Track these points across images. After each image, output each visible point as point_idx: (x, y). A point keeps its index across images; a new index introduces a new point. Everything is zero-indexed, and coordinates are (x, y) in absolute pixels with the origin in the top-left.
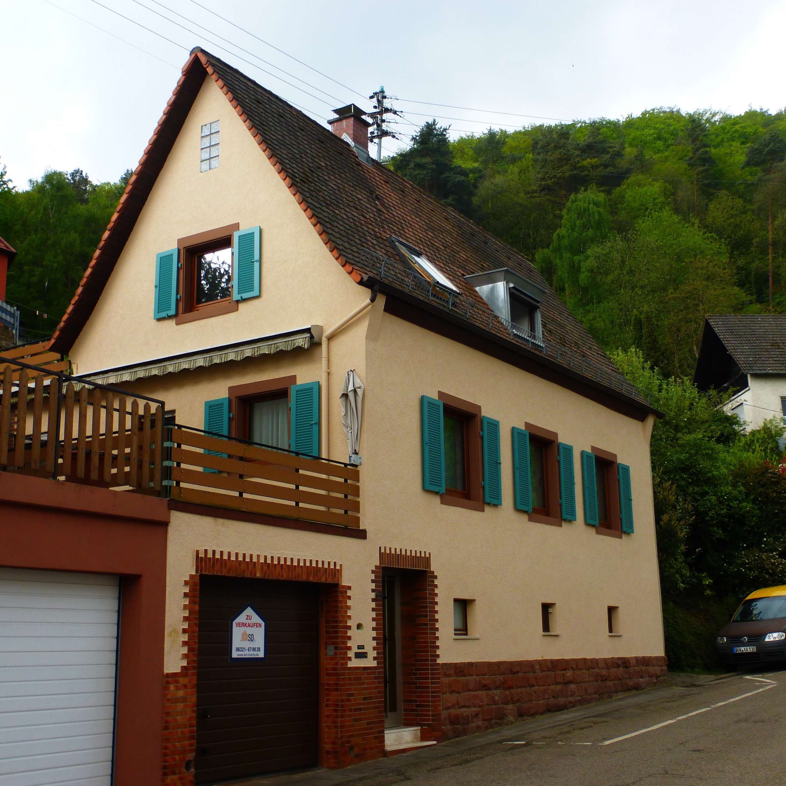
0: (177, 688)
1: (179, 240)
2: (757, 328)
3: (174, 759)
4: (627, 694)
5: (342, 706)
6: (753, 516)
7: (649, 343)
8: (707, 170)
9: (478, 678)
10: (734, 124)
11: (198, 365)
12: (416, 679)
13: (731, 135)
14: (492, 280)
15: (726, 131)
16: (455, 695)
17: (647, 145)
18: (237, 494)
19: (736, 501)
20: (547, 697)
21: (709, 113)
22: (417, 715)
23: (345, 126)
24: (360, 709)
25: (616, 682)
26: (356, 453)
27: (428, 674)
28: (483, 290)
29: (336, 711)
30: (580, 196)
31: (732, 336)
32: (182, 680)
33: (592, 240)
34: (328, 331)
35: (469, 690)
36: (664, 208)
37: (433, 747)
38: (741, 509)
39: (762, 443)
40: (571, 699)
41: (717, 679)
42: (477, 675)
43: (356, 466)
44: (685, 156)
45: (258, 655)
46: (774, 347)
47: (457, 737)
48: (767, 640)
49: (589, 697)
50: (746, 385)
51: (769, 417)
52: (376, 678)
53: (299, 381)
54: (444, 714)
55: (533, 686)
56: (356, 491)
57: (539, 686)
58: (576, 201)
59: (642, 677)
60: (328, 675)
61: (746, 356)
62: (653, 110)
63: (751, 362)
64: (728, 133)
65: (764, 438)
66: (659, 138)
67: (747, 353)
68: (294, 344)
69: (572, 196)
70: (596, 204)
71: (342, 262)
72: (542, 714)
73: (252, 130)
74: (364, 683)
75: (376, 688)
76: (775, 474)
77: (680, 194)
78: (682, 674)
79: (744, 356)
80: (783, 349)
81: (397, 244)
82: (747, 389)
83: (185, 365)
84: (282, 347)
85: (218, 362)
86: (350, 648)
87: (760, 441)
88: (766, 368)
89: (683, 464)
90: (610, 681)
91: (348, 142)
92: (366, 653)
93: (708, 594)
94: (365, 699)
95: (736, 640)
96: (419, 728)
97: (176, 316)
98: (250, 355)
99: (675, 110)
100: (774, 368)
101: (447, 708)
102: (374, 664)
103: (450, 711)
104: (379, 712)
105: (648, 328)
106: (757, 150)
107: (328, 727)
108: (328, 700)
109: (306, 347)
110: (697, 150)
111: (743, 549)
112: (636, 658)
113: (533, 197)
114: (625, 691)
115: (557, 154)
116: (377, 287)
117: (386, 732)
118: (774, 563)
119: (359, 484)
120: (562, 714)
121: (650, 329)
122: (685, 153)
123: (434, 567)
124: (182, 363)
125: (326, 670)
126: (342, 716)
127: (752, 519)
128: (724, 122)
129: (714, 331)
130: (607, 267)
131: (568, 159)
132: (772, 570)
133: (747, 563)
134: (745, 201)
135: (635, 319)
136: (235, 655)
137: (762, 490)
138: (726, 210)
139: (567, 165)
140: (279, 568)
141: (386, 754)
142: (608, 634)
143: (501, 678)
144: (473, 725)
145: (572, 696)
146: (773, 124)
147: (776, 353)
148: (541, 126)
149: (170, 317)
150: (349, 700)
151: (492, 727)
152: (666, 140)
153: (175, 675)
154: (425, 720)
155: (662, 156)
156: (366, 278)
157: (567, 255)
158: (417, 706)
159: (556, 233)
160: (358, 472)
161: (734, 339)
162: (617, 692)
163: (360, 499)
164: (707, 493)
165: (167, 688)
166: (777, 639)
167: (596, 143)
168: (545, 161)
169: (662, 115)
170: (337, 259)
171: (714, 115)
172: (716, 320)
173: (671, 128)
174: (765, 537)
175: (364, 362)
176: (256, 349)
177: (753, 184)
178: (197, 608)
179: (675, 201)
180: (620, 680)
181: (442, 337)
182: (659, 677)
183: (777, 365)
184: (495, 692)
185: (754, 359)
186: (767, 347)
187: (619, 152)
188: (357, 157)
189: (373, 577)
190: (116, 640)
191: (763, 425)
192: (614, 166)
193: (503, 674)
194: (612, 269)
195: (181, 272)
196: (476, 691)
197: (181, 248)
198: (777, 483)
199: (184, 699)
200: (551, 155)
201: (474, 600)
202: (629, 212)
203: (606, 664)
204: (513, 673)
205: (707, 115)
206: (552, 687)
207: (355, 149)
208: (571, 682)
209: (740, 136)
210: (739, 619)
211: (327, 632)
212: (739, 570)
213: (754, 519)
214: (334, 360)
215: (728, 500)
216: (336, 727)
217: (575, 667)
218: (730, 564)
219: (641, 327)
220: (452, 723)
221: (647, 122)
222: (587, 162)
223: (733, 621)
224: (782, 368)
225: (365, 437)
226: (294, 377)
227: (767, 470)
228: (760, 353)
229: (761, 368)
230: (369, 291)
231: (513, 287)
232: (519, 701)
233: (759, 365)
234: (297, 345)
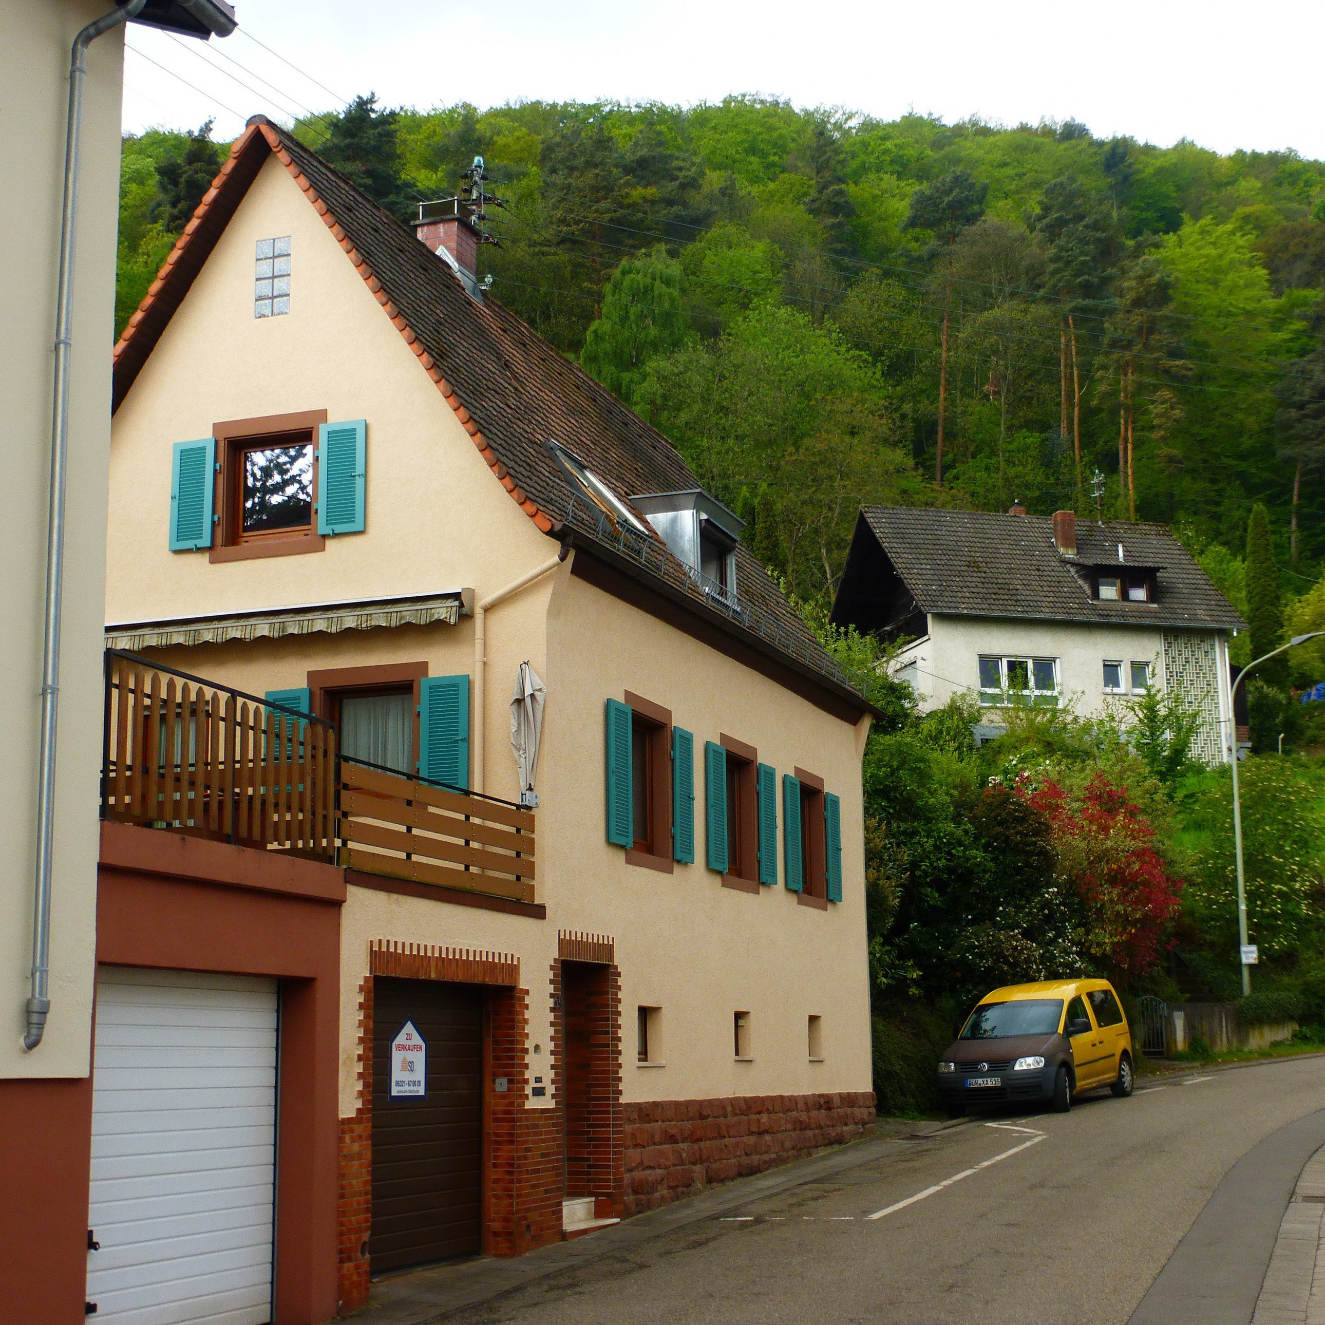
0: (353, 1140)
1: (215, 426)
2: (944, 533)
3: (350, 1239)
4: (829, 1150)
5: (519, 1166)
6: (985, 872)
7: (765, 549)
8: (840, 225)
9: (664, 1125)
10: (885, 138)
11: (258, 634)
12: (589, 1126)
13: (878, 157)
14: (672, 505)
15: (870, 149)
16: (639, 1150)
17: (737, 165)
18: (403, 855)
19: (960, 846)
20: (738, 1153)
21: (841, 112)
22: (589, 1180)
23: (442, 235)
24: (537, 1171)
25: (817, 1131)
26: (530, 789)
27: (609, 1119)
28: (659, 520)
29: (511, 1173)
30: (638, 264)
31: (904, 546)
32: (358, 1129)
33: (655, 346)
34: (486, 597)
35: (654, 1144)
36: (771, 290)
37: (616, 1227)
38: (968, 860)
39: (955, 736)
40: (766, 1157)
41: (945, 1128)
42: (663, 1121)
43: (529, 808)
44: (805, 194)
45: (418, 1091)
46: (971, 569)
47: (640, 1212)
48: (1017, 1067)
49: (785, 1154)
50: (923, 632)
51: (961, 690)
52: (554, 1125)
53: (434, 672)
54: (627, 1177)
55: (725, 1137)
56: (530, 846)
57: (730, 1137)
58: (630, 272)
59: (846, 1124)
60: (496, 1120)
61: (927, 582)
62: (744, 96)
63: (934, 593)
64: (872, 153)
65: (958, 727)
66: (752, 150)
67: (928, 577)
68: (432, 615)
69: (624, 262)
70: (668, 282)
71: (519, 498)
72: (733, 1179)
73: (361, 268)
74: (540, 1134)
75: (554, 1139)
76: (1020, 805)
77: (800, 267)
78: (890, 1120)
79: (923, 582)
80: (985, 573)
81: (558, 453)
82: (926, 638)
83: (235, 631)
84: (410, 618)
85: (296, 632)
86: (526, 1081)
87: (952, 733)
88: (958, 605)
89: (880, 783)
90: (810, 1129)
91: (448, 261)
92: (544, 1088)
93: (914, 994)
94: (543, 1155)
95: (969, 1067)
96: (593, 1199)
97: (210, 549)
98: (353, 625)
99: (781, 100)
100: (971, 606)
101: (630, 1170)
102: (551, 1104)
103: (634, 1173)
104: (558, 1175)
105: (765, 522)
106: (930, 200)
107: (495, 1196)
108: (496, 1158)
109: (453, 621)
110: (825, 187)
111: (968, 925)
112: (840, 1094)
113: (544, 254)
114: (826, 1145)
115: (589, 177)
116: (570, 540)
117: (564, 1203)
118: (1017, 946)
119: (533, 836)
120: (757, 1179)
121: (769, 523)
122: (805, 189)
123: (619, 960)
124: (229, 629)
125: (494, 1114)
126: (519, 1181)
127: (984, 876)
128: (866, 131)
129: (873, 534)
130: (681, 397)
131: (609, 190)
132: (1014, 957)
133: (977, 947)
134: (911, 290)
135: (745, 505)
136: (395, 1091)
137: (1000, 829)
138: (876, 305)
139: (606, 199)
140: (454, 964)
141: (564, 1236)
142: (808, 1058)
143: (688, 1125)
144: (657, 1195)
145: (766, 1152)
146: (951, 144)
147: (974, 579)
148: (538, 103)
149: (199, 550)
150: (526, 1158)
151: (678, 1198)
152: (763, 155)
153: (350, 1120)
154: (600, 1187)
155: (764, 191)
156: (558, 526)
157: (609, 369)
158: (590, 1166)
159: (591, 329)
160: (532, 818)
161: (907, 551)
162: (817, 1147)
163: (534, 859)
164: (915, 833)
165: (341, 1140)
166: (1032, 1067)
167: (654, 157)
168: (568, 187)
169: (758, 106)
170: (510, 492)
171: (850, 117)
172: (878, 515)
173: (775, 135)
174: (1000, 904)
175: (544, 651)
176: (364, 618)
177: (920, 259)
178: (371, 1025)
179: (790, 277)
180: (821, 1127)
181: (630, 606)
182: (866, 1124)
183: (976, 601)
184: (681, 1145)
185: (940, 588)
186: (959, 569)
187: (695, 179)
188: (464, 289)
189: (551, 975)
190: (274, 1071)
191: (949, 702)
192: (684, 204)
193: (692, 1119)
194: (688, 401)
195: (221, 478)
196: (662, 1144)
197: (221, 439)
198: (1021, 820)
199: (359, 1156)
200: (577, 178)
201: (659, 1009)
202: (709, 291)
203: (806, 1104)
204: (702, 1117)
205: (838, 116)
206: (745, 1138)
207: (458, 275)
208: (767, 1132)
209: (893, 162)
210: (969, 1035)
211: (496, 1058)
212: (963, 956)
213: (987, 876)
214: (493, 643)
215: (949, 843)
216: (511, 1196)
217: (771, 1109)
218: (947, 947)
219: (754, 519)
220: (635, 1192)
221: (733, 118)
222: (638, 193)
223: (961, 1038)
224: (984, 607)
225: (545, 765)
226: (425, 664)
227: (1008, 799)
228: (949, 578)
229: (950, 605)
230: (558, 544)
231: (706, 520)
232: (708, 1159)
233: (946, 599)
234: (436, 617)
